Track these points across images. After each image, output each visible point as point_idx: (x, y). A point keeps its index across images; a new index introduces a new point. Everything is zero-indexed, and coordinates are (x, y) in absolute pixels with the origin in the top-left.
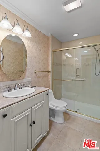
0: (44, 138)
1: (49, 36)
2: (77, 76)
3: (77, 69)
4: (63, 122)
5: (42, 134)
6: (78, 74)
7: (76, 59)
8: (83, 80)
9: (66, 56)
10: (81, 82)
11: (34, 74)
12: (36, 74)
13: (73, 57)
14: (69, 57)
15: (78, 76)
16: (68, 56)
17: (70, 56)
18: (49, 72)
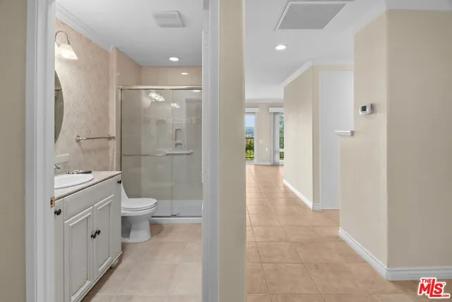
0: (111, 269)
1: (111, 50)
2: (176, 144)
3: (177, 130)
4: (146, 239)
5: (110, 258)
6: (178, 141)
7: (175, 105)
8: (189, 152)
9: (150, 97)
10: (185, 156)
11: (76, 145)
12: (80, 144)
13: (167, 102)
14: (157, 102)
15: (179, 146)
16: (157, 98)
17: (160, 100)
18: (110, 138)
